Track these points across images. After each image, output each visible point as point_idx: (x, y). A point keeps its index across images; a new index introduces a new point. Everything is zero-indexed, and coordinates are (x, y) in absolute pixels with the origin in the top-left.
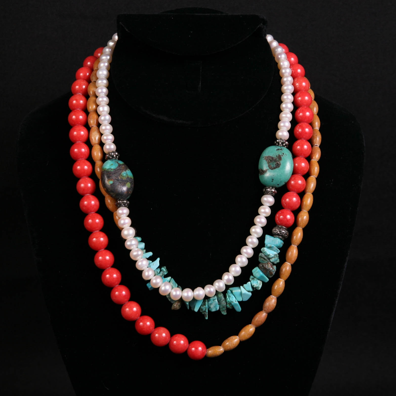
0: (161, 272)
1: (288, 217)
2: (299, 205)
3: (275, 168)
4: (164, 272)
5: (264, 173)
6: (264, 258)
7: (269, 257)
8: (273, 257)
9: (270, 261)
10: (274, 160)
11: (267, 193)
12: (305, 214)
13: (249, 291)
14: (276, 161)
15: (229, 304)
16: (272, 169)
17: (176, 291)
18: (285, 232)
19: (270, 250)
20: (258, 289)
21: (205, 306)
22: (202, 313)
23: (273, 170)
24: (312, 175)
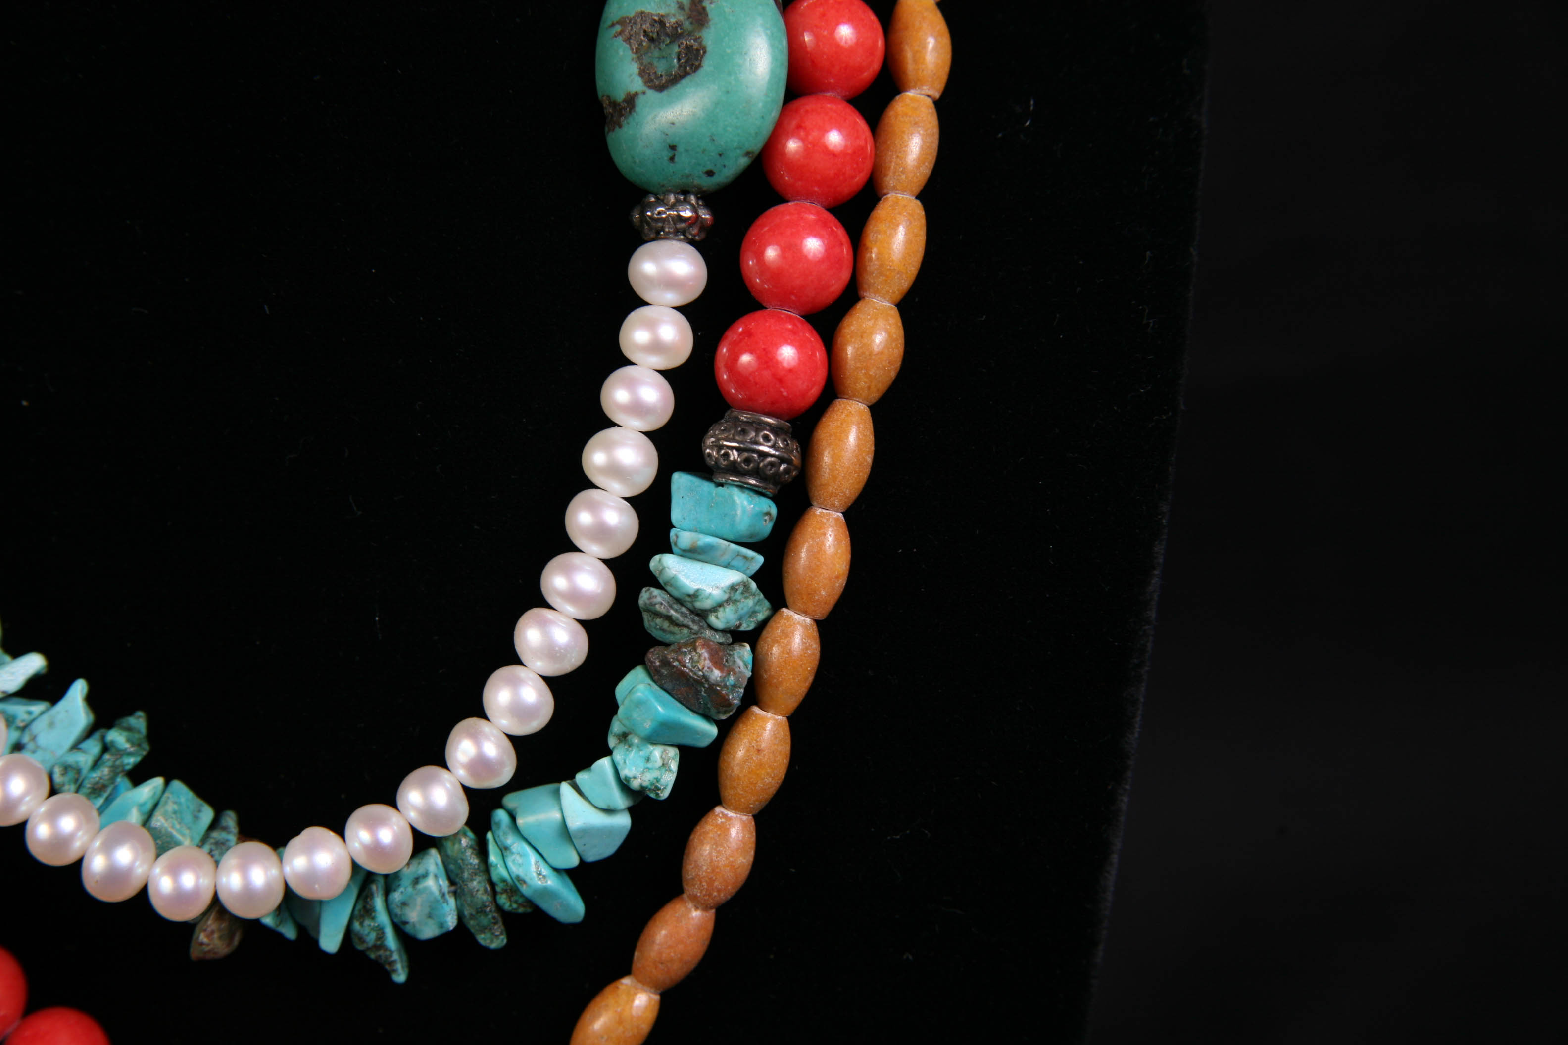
0: (107, 756)
1: (787, 353)
2: (846, 275)
3: (674, 80)
4: (121, 753)
5: (621, 115)
6: (669, 618)
7: (699, 605)
8: (721, 605)
9: (711, 628)
10: (667, 35)
11: (652, 235)
12: (881, 323)
13: (609, 811)
14: (681, 34)
15: (505, 891)
16: (661, 88)
17: (174, 871)
18: (773, 447)
19: (698, 566)
20: (657, 794)
21: (373, 918)
22: (368, 953)
23: (665, 93)
24: (914, 87)
